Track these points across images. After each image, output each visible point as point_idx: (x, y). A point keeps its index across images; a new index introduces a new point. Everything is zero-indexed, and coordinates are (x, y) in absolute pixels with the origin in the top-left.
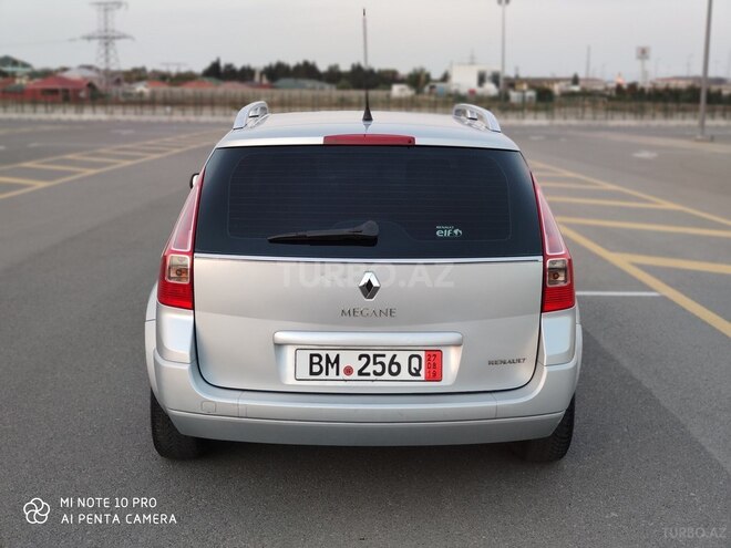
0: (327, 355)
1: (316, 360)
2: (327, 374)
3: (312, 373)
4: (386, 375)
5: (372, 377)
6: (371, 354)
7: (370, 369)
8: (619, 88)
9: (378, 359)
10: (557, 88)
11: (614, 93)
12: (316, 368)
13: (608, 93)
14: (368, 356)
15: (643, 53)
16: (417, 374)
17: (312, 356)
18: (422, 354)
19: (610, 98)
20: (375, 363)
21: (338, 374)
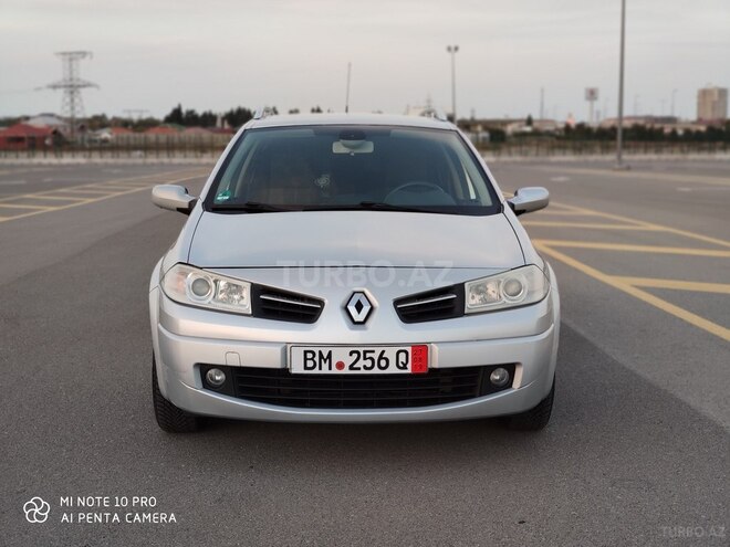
8: (567, 128)
10: (510, 129)
11: (563, 133)
13: (558, 133)
15: (592, 94)
19: (558, 138)
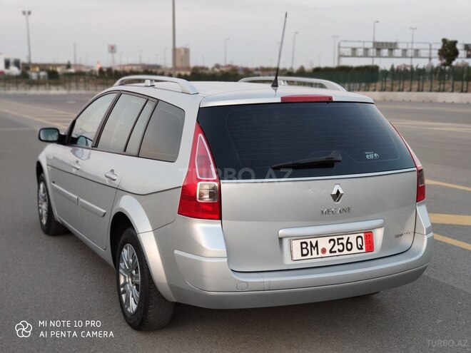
0: (311, 242)
1: (304, 246)
2: (312, 255)
3: (303, 255)
4: (346, 252)
5: (338, 253)
6: (335, 238)
7: (336, 248)
9: (340, 241)
12: (305, 252)
14: (334, 240)
16: (362, 249)
17: (302, 243)
18: (362, 235)
20: (338, 244)
21: (318, 254)
